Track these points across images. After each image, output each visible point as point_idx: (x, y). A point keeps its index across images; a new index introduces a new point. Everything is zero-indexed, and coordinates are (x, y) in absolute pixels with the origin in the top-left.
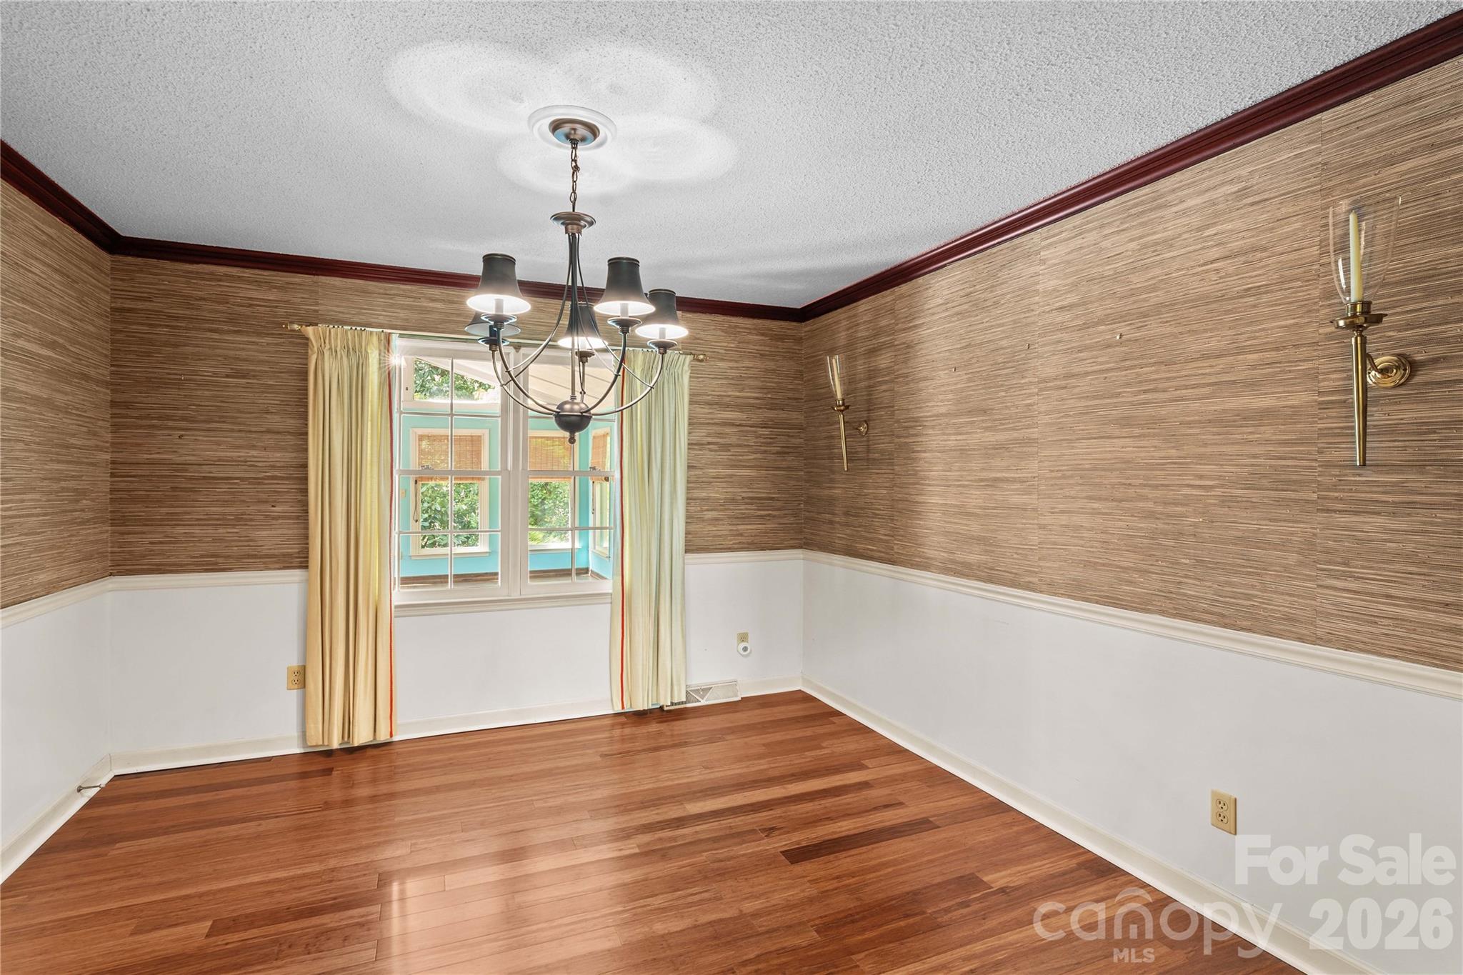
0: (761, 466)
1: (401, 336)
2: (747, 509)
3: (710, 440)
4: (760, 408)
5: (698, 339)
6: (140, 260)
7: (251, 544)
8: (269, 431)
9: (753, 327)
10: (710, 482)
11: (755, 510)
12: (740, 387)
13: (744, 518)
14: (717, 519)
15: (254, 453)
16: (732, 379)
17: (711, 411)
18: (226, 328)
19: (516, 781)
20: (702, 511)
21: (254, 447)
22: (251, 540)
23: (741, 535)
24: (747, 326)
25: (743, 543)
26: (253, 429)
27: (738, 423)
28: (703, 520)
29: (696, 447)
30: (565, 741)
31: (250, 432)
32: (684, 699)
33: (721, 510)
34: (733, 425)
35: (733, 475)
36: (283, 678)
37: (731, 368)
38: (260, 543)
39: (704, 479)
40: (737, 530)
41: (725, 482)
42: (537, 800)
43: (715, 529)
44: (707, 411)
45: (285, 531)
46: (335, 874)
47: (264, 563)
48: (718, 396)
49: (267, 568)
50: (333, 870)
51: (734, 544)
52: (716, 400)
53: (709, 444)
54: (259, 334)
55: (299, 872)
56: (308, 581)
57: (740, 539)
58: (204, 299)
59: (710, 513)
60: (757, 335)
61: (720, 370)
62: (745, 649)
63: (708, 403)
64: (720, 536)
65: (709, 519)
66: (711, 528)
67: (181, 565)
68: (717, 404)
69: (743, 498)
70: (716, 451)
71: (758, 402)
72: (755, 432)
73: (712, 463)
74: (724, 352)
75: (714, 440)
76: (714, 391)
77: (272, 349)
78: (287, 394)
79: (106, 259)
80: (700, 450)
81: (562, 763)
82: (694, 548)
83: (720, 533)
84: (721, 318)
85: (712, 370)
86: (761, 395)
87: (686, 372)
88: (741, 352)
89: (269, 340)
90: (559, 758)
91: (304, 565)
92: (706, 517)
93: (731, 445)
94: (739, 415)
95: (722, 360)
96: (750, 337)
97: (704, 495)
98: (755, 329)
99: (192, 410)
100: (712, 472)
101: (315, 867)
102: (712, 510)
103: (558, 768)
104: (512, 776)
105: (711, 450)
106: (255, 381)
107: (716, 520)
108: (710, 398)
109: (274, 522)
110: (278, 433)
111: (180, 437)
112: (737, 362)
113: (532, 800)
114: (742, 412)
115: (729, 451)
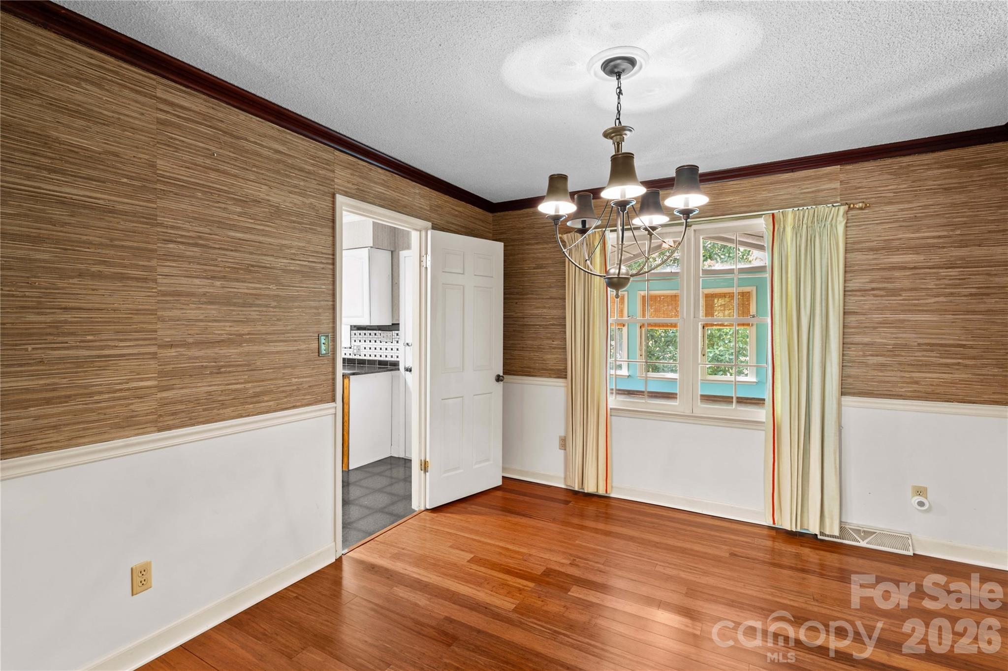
0: (945, 310)
1: (611, 231)
2: (923, 356)
3: (874, 285)
4: (944, 247)
5: (860, 188)
6: (502, 213)
7: (544, 362)
8: (551, 298)
9: (933, 161)
10: (875, 328)
11: (936, 357)
12: (915, 228)
13: (921, 365)
14: (883, 365)
15: (545, 310)
16: (903, 221)
17: (875, 256)
18: (533, 242)
19: (658, 547)
20: (865, 356)
21: (545, 308)
22: (544, 360)
23: (917, 383)
24: (926, 162)
25: (919, 391)
26: (545, 297)
27: (912, 265)
28: (867, 365)
29: (858, 293)
30: (713, 533)
31: (543, 299)
32: (837, 533)
33: (889, 356)
34: (905, 268)
35: (904, 320)
36: (557, 443)
37: (902, 210)
38: (548, 362)
39: (867, 325)
40: (910, 378)
41: (895, 327)
42: (660, 565)
43: (880, 374)
44: (871, 257)
45: (559, 356)
46: (530, 558)
47: (549, 374)
48: (885, 240)
49: (550, 377)
50: (530, 555)
51: (906, 391)
52: (882, 245)
53: (873, 289)
54: (547, 243)
55: (518, 549)
56: (567, 387)
57: (915, 387)
58: (524, 228)
59: (875, 358)
60: (939, 168)
61: (887, 215)
62: (921, 504)
63: (871, 249)
64: (888, 382)
65: (874, 364)
66: (875, 373)
67: (516, 371)
68: (883, 248)
69: (919, 345)
70: (882, 296)
71: (941, 240)
72: (937, 273)
73: (877, 309)
74: (892, 195)
75: (880, 286)
76: (880, 236)
77: (552, 250)
78: (559, 275)
79: (489, 216)
80: (863, 296)
81: (697, 547)
82: (856, 391)
83: (887, 379)
84: (889, 161)
85: (877, 216)
86: (945, 233)
87: (840, 222)
88: (916, 191)
89: (550, 245)
90: (699, 543)
91: (566, 378)
92: (870, 362)
93: (902, 290)
94: (915, 257)
95: (890, 203)
96: (929, 173)
97: (866, 340)
98: (935, 163)
99: (520, 289)
100: (877, 317)
101: (524, 550)
102: (877, 356)
103: (692, 550)
104: (658, 543)
105: (875, 296)
106: (545, 270)
107: (882, 367)
108: (874, 244)
109: (553, 350)
110: (555, 298)
111: (516, 303)
112: (909, 202)
113: (657, 564)
114: (918, 254)
115: (900, 295)
